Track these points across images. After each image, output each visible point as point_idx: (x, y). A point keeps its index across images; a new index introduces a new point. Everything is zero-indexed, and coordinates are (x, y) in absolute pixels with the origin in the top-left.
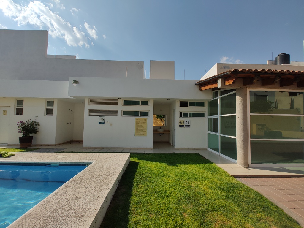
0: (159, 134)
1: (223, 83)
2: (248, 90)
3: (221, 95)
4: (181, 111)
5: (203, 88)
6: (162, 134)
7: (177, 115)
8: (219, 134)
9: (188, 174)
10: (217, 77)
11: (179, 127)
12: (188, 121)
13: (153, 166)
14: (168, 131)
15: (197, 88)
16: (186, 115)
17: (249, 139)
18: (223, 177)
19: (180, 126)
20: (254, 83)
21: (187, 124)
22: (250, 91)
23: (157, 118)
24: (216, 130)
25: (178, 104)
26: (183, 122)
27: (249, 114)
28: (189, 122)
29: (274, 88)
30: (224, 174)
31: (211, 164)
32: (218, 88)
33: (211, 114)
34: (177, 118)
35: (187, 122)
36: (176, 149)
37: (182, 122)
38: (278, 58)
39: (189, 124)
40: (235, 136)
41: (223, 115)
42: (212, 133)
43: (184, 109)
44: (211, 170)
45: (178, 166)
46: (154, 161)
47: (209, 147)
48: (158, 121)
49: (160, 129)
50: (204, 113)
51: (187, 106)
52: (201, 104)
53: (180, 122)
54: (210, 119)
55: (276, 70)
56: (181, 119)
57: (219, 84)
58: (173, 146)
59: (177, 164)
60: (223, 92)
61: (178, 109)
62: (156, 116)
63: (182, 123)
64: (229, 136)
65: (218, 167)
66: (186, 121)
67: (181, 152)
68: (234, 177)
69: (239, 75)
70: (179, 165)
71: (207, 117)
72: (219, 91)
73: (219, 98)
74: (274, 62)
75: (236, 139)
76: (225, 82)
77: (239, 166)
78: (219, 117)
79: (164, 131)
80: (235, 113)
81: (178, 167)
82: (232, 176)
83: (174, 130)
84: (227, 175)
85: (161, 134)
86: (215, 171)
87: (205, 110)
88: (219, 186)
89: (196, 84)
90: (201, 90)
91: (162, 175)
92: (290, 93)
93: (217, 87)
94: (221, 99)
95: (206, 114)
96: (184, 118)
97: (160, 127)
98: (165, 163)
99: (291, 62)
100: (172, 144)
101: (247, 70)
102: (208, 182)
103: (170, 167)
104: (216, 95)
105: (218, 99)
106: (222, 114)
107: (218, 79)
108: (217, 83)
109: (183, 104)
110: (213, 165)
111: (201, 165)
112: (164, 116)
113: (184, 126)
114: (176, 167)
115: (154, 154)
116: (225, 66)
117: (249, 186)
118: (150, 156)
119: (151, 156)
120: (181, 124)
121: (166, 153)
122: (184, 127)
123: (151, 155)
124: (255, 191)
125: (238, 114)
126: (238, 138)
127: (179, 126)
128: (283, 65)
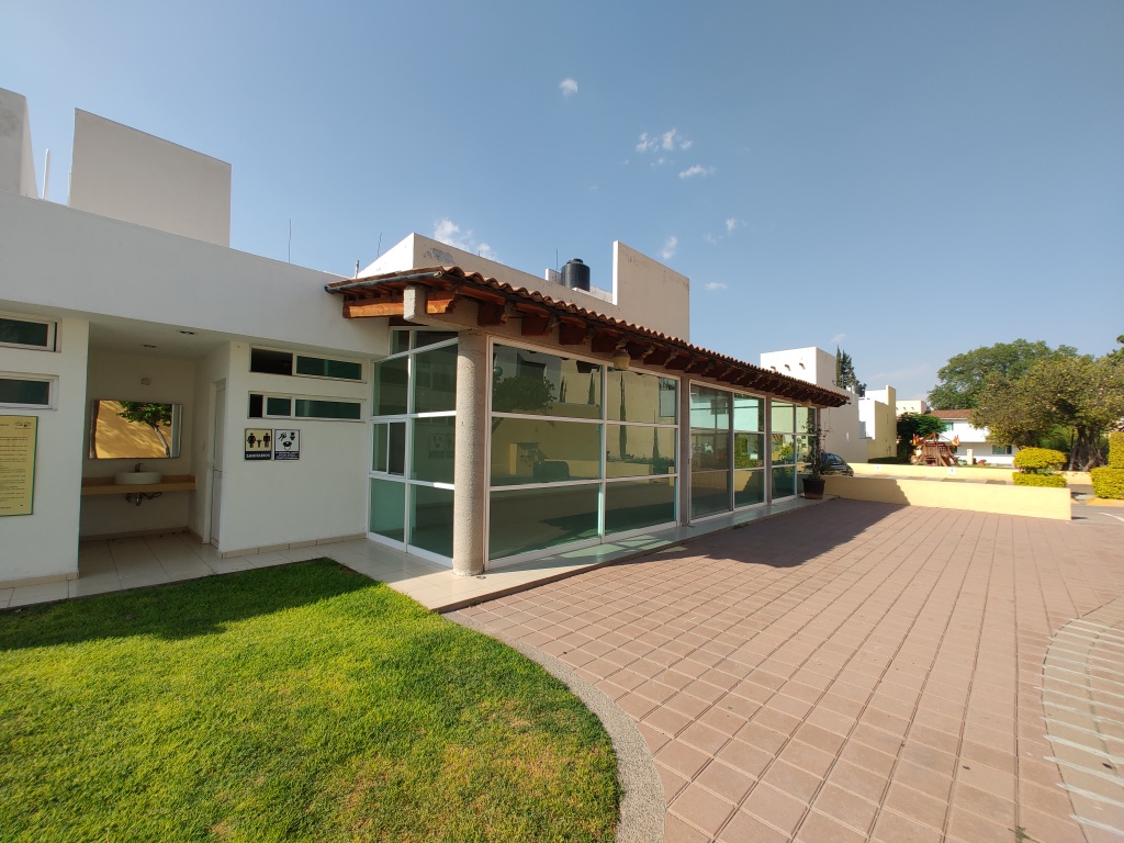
0: (129, 497)
1: (421, 305)
2: (491, 340)
3: (418, 345)
4: (258, 390)
5: (355, 311)
6: (151, 496)
7: (237, 405)
8: (407, 479)
9: (270, 649)
10: (401, 280)
11: (246, 459)
12: (289, 435)
13: (65, 667)
14: (190, 479)
15: (333, 306)
16: (280, 407)
17: (488, 489)
18: (405, 623)
19: (249, 456)
20: (504, 322)
21: (285, 444)
22: (495, 345)
23: (127, 420)
24: (397, 468)
25: (240, 361)
26: (267, 438)
27: (490, 414)
28: (292, 438)
29: (549, 345)
30: (408, 611)
31: (372, 589)
32: (405, 317)
33: (383, 409)
34: (236, 420)
35: (283, 436)
36: (224, 557)
37: (259, 436)
38: (568, 269)
39: (294, 448)
40: (452, 482)
41: (421, 415)
42: (384, 476)
43: (272, 385)
44: (366, 612)
45: (223, 630)
46: (74, 639)
47: (373, 530)
48: (133, 432)
49: (137, 471)
50: (359, 405)
51: (289, 373)
52: (349, 371)
53: (252, 439)
54: (380, 428)
55: (550, 299)
56: (256, 422)
57: (408, 306)
58: (213, 545)
59: (220, 624)
60: (425, 337)
61: (242, 382)
62: (123, 410)
63: (263, 443)
64: (437, 485)
65: (395, 594)
66: (279, 434)
67: (251, 567)
68: (440, 613)
69: (465, 288)
70: (227, 624)
71: (369, 419)
72: (412, 331)
73: (411, 354)
74: (559, 277)
75: (453, 491)
76: (426, 304)
77: (458, 574)
78: (407, 418)
79: (165, 480)
80: (453, 408)
81: (222, 636)
82: (434, 611)
83: (217, 472)
84: (420, 613)
85: (142, 495)
86: (382, 609)
87: (362, 392)
88: (385, 656)
89: (329, 288)
90: (346, 315)
91: (115, 698)
92: (579, 363)
93: (402, 316)
94: (420, 359)
95: (367, 409)
96: (268, 423)
97: (136, 462)
98: (148, 632)
99: (591, 288)
100: (206, 539)
101: (486, 279)
102: (351, 655)
103: (178, 644)
104: (401, 341)
105: (406, 358)
106: (418, 410)
107: (404, 288)
108: (401, 300)
109: (268, 361)
110: (377, 591)
111: (332, 600)
112: (168, 408)
113: (270, 452)
114: (212, 638)
115: (84, 603)
116: (439, 251)
117: (474, 628)
118: (46, 618)
119: (58, 617)
120: (256, 448)
121: (165, 585)
122: (269, 458)
123: (59, 611)
124: (488, 638)
125: (461, 413)
126: (459, 488)
127: (247, 453)
128: (575, 289)
